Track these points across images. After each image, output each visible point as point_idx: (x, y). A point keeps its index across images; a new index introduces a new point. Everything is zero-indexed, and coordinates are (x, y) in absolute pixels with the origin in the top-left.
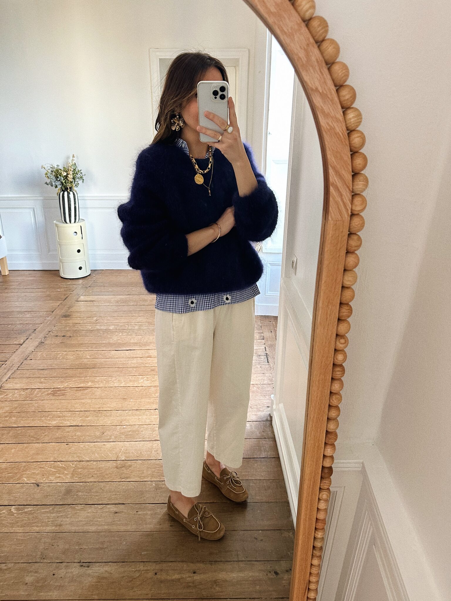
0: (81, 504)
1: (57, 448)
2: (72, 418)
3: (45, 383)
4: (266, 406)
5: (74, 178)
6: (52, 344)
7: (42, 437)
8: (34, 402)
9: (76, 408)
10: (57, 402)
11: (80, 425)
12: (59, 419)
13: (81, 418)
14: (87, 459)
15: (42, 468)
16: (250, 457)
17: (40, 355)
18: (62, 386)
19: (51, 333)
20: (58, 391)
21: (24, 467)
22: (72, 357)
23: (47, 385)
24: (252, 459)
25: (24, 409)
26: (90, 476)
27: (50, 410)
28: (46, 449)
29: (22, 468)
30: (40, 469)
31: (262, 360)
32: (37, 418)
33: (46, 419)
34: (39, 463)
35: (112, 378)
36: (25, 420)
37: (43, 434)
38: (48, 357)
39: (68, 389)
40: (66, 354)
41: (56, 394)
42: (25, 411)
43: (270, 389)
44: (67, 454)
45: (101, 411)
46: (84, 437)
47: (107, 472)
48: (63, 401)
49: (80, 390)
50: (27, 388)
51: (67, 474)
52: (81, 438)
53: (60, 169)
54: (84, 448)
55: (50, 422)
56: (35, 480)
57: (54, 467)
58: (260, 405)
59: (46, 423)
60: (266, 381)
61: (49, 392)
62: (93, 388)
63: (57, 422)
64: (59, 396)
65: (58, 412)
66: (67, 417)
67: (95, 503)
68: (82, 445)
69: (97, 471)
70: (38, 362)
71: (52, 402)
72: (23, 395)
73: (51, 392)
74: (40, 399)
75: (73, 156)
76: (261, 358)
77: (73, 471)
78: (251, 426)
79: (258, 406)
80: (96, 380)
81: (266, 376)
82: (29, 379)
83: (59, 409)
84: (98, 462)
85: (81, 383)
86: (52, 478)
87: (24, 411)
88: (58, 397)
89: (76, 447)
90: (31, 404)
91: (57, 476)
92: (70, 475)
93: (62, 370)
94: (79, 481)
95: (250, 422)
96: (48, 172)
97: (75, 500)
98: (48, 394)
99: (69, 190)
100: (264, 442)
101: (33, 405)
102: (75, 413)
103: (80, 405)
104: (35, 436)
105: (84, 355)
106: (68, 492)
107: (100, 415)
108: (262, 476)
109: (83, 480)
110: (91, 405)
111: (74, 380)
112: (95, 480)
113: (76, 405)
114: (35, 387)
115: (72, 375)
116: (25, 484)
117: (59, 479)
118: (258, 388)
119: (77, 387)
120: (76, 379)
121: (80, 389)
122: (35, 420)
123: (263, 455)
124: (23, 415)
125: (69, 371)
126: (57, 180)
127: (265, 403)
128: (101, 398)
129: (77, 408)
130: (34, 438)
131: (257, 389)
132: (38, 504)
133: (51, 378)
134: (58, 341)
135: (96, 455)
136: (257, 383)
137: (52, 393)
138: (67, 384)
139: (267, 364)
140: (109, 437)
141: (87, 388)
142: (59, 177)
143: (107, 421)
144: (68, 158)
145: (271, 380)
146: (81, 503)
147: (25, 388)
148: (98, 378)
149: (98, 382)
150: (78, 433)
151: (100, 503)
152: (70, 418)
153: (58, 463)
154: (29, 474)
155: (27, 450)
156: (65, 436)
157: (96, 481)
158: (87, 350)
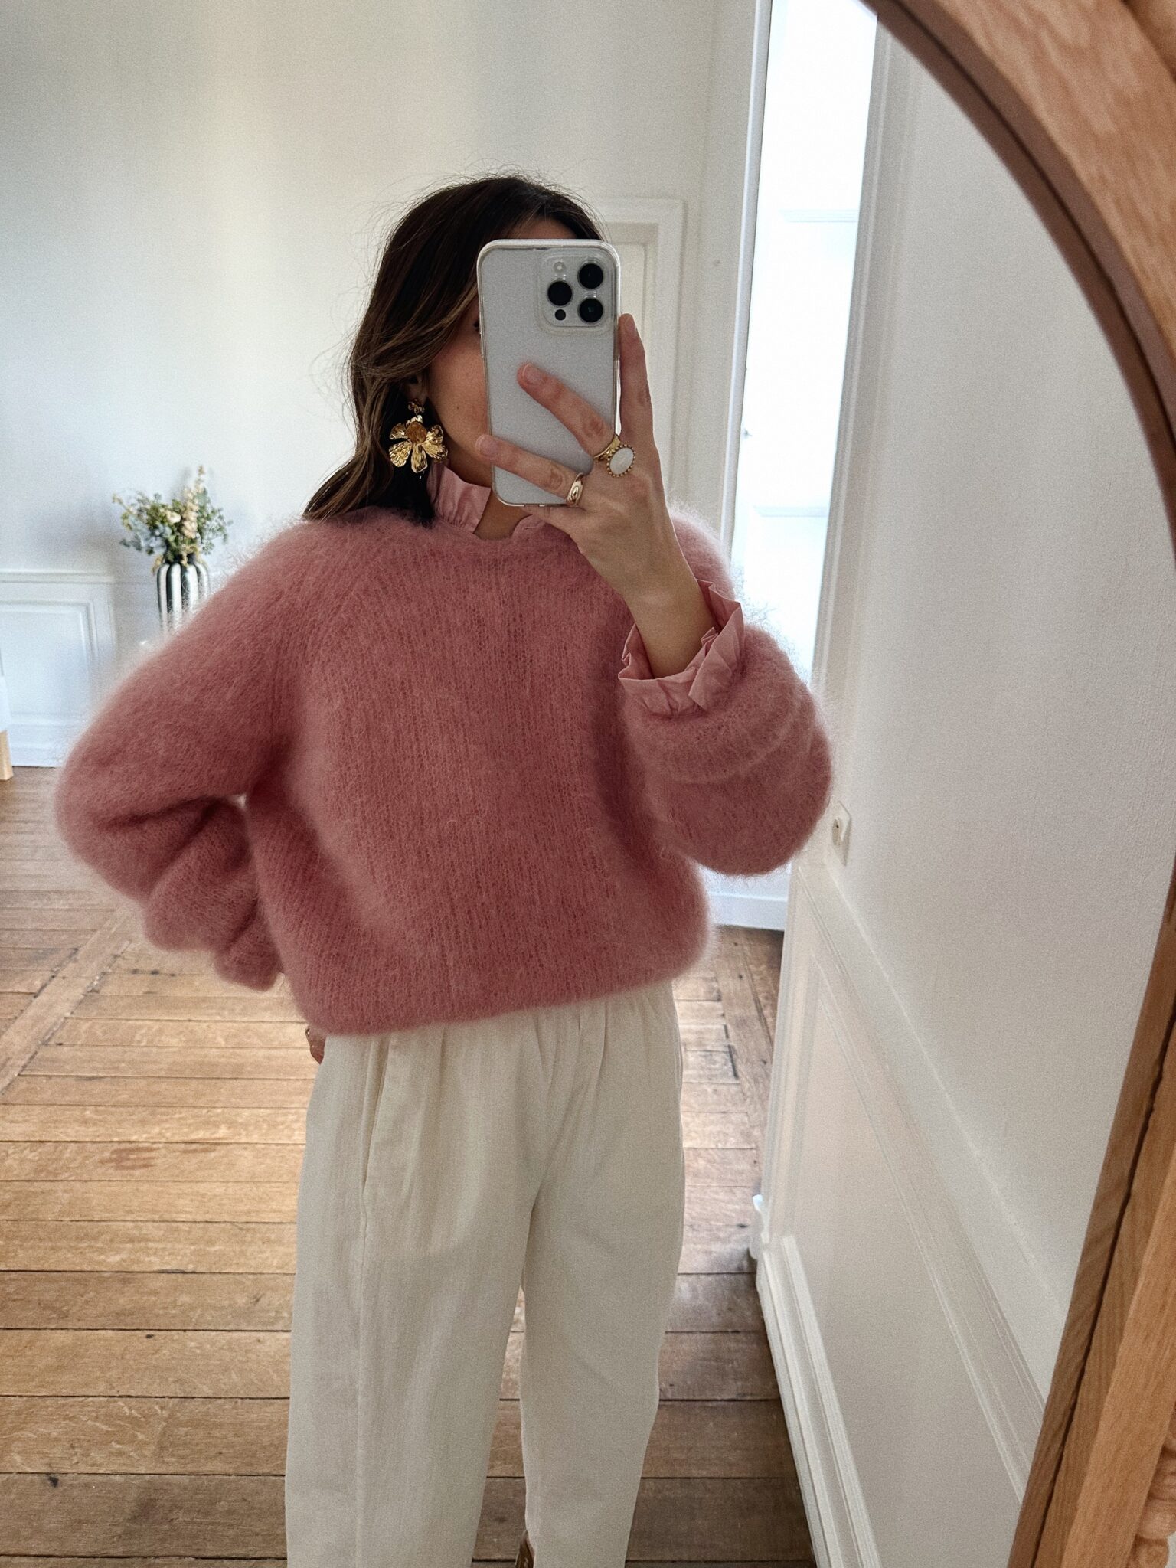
0: (181, 1557)
1: (118, 1350)
2: (169, 1246)
3: (95, 1124)
4: (736, 1222)
5: (200, 530)
6: (122, 998)
7: (75, 1309)
8: (60, 1186)
9: (181, 1212)
10: (128, 1188)
11: (191, 1268)
12: (129, 1246)
13: (192, 1244)
14: (205, 1388)
15: (70, 1419)
16: (691, 1398)
17: (85, 1032)
18: (145, 1136)
19: (120, 961)
20: (132, 1151)
21: (18, 1413)
22: (176, 1040)
23: (102, 1130)
24: (699, 1404)
25: (30, 1209)
26: (214, 1451)
27: (105, 1216)
28: (87, 1350)
29: (11, 1417)
30: (63, 1423)
31: (717, 1066)
32: (64, 1243)
33: (91, 1247)
34: (61, 1401)
35: (285, 1115)
36: (31, 1248)
37: (79, 1299)
38: (107, 1036)
39: (161, 1145)
40: (160, 1031)
41: (124, 1164)
42: (34, 1216)
43: (744, 1166)
44: (147, 1369)
45: (253, 1226)
46: (199, 1311)
47: (266, 1441)
48: (145, 1187)
49: (195, 1151)
50: (43, 1139)
51: (146, 1443)
52: (191, 1314)
53: (163, 506)
54: (198, 1351)
55: (102, 1257)
56: (47, 1460)
57: (109, 1418)
58: (718, 1220)
59: (91, 1261)
60: (732, 1140)
61: (107, 1155)
62: (231, 1146)
63: (124, 1256)
64: (133, 1168)
65: (130, 1225)
66: (154, 1241)
67: (226, 1554)
68: (192, 1340)
69: (236, 1435)
70: (79, 1054)
71: (114, 1187)
72: (31, 1161)
73: (112, 1153)
74: (80, 1178)
75: (201, 471)
76: (715, 1063)
77: (164, 1434)
78: (694, 1289)
79: (713, 1223)
80: (240, 1120)
81: (732, 1122)
82: (52, 1108)
83: (131, 1212)
84: (240, 1401)
85: (197, 1129)
86: (96, 1455)
87: (28, 1217)
88: (132, 1172)
89: (175, 1346)
90: (51, 1192)
91: (114, 1451)
92: (153, 1447)
93: (143, 1082)
94: (180, 1471)
95: (690, 1279)
96: (131, 513)
97: (163, 1540)
98: (102, 1162)
99: (184, 562)
100: (733, 1345)
101: (57, 1198)
102: (177, 1230)
103: (192, 1200)
104: (58, 1305)
105: (210, 1035)
106: (146, 1510)
107: (249, 1237)
108: (730, 1465)
109: (190, 1468)
110: (225, 1201)
111: (177, 1116)
112: (228, 1469)
113: (181, 1202)
114: (67, 1136)
115: (171, 1100)
116: (17, 1477)
117: (121, 1460)
118: (709, 1162)
119: (186, 1139)
120: (185, 1113)
121: (194, 1146)
122: (60, 1249)
123: (732, 1390)
124: (25, 1229)
125: (164, 1086)
126: (153, 534)
127: (734, 1215)
128: (253, 1180)
129: (186, 1212)
130: (54, 1309)
131: (708, 1166)
132: (51, 1552)
133: (113, 1109)
134: (138, 987)
135: (234, 1375)
136: (707, 1144)
137: (114, 1156)
138: (157, 1130)
139: (733, 1081)
140: (273, 1314)
141: (213, 1147)
142: (161, 526)
143: (267, 1258)
144: (186, 474)
145: (747, 1136)
146: (182, 1552)
147: (37, 1139)
148: (246, 1113)
149: (245, 1126)
150: (185, 1299)
151: (241, 1552)
152: (161, 1246)
153: (120, 1403)
154: (29, 1438)
155: (29, 1353)
156: (146, 1305)
157: (231, 1471)
158: (218, 1018)
